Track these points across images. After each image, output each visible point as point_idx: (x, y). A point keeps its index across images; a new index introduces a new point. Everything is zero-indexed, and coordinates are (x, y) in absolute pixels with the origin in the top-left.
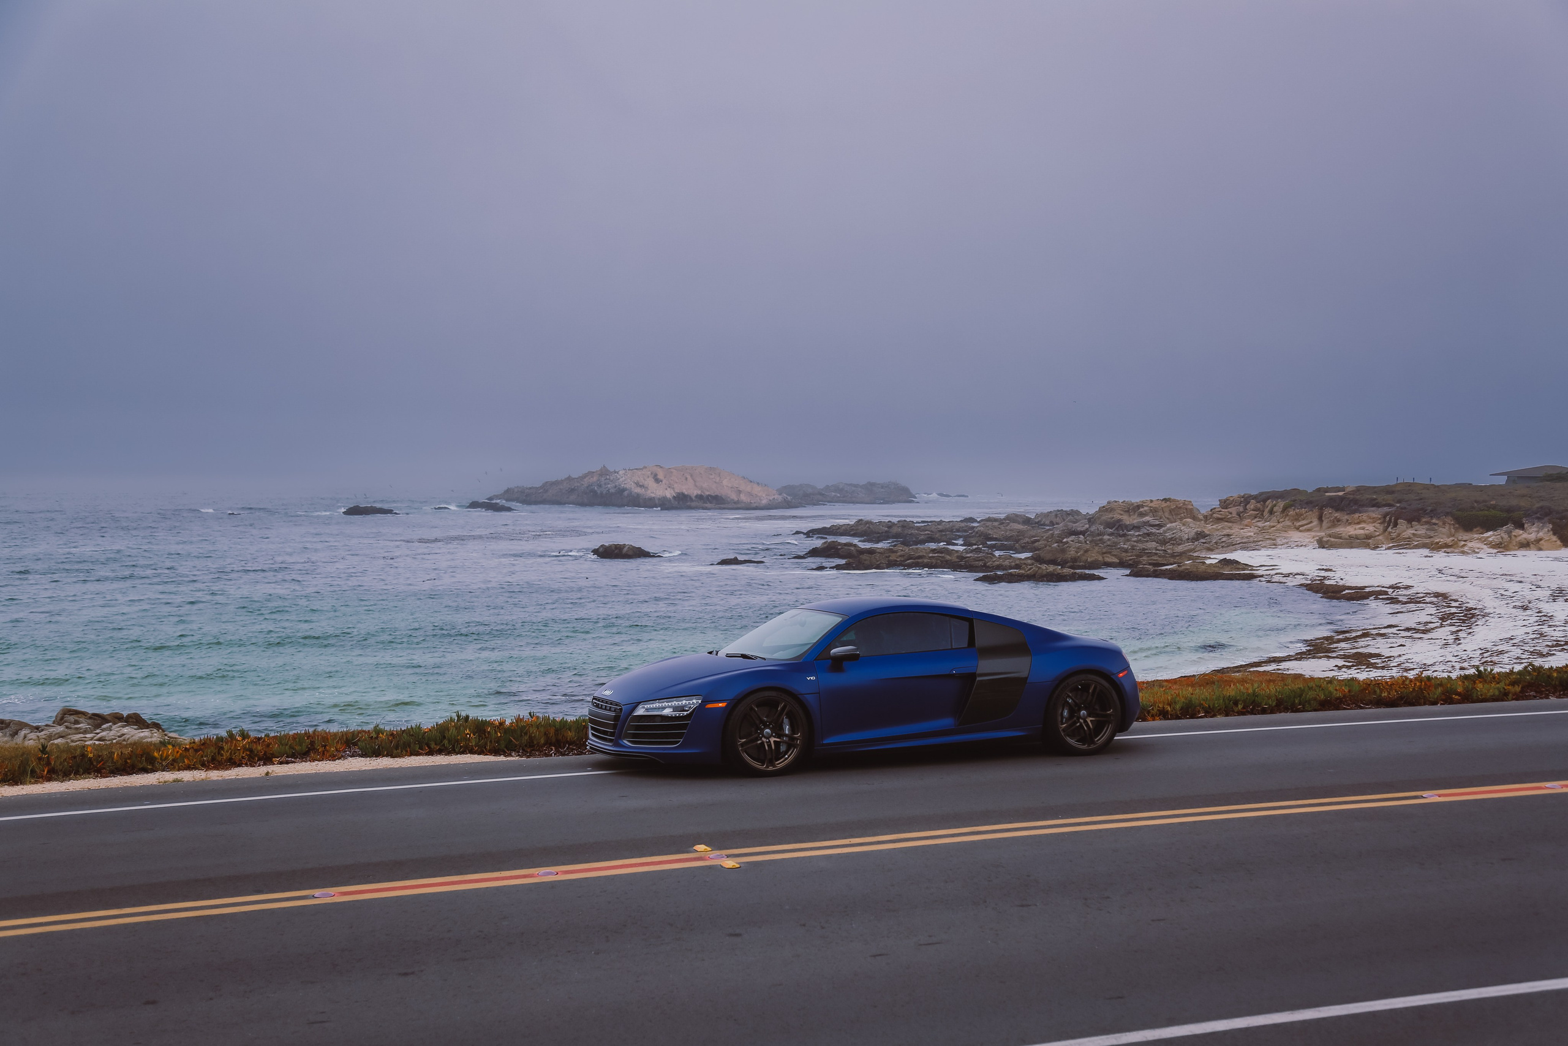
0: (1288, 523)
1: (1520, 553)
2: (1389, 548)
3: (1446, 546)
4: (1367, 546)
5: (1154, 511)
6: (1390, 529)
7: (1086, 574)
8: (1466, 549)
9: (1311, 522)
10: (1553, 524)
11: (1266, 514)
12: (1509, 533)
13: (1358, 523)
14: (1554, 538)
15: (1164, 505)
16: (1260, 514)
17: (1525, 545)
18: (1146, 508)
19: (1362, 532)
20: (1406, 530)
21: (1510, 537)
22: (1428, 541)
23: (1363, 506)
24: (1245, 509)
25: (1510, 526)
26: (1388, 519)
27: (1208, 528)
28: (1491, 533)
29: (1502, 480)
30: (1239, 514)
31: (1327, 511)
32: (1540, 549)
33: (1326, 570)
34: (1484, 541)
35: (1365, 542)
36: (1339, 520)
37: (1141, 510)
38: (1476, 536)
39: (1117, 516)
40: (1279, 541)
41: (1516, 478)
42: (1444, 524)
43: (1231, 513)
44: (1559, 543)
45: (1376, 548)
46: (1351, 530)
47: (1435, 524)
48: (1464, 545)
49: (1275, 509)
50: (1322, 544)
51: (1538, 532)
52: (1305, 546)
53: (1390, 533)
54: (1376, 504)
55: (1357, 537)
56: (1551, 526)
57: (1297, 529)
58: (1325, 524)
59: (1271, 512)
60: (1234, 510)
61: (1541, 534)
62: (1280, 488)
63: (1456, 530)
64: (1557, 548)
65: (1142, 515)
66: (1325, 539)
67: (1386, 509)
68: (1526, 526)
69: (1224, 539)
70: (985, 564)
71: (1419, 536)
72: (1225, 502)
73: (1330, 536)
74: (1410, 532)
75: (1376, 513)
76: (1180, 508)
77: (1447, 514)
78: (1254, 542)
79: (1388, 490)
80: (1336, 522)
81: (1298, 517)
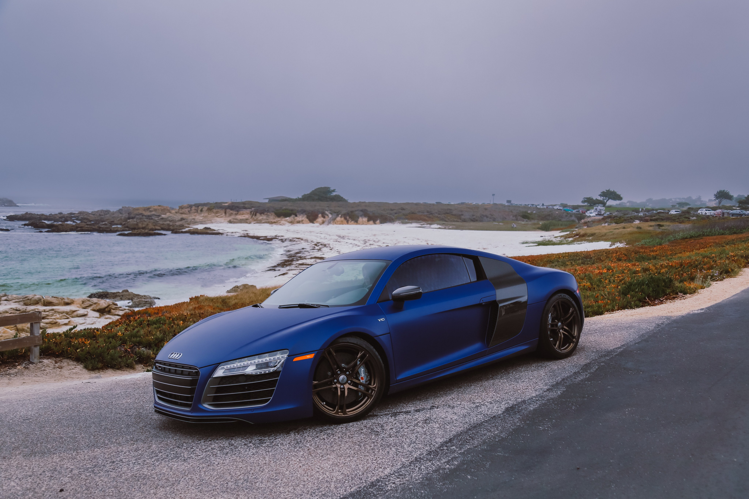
0: (213, 214)
1: (298, 225)
2: (254, 223)
3: (275, 222)
4: (247, 223)
5: (155, 210)
6: (253, 217)
7: (155, 233)
8: (281, 223)
9: (222, 214)
10: (307, 215)
11: (199, 211)
12: (294, 218)
13: (243, 214)
14: (307, 220)
15: (159, 208)
16: (197, 211)
17: (299, 222)
18: (152, 209)
19: (244, 218)
20: (260, 217)
21: (294, 219)
22: (267, 221)
23: (241, 208)
24: (191, 210)
25: (293, 216)
26: (252, 213)
27: (184, 216)
28: (288, 218)
29: (267, 201)
30: (189, 211)
31: (228, 210)
32: (303, 223)
33: (246, 231)
34: (286, 221)
35: (245, 221)
36: (232, 214)
37: (151, 209)
38: (283, 219)
39: (140, 212)
40: (213, 221)
41: (271, 200)
42: (272, 215)
43: (186, 211)
44: (308, 221)
45: (250, 223)
46: (239, 217)
47: (269, 215)
48: (280, 222)
49: (203, 210)
50: (230, 222)
51: (302, 218)
52: (223, 223)
53: (254, 218)
54: (245, 208)
55: (243, 220)
56: (306, 216)
57: (217, 217)
58: (227, 215)
59: (201, 211)
60: (187, 210)
61: (303, 219)
62: (202, 202)
63: (275, 217)
64: (307, 223)
65: (151, 211)
66: (232, 220)
67: (250, 210)
68: (298, 216)
69: (193, 220)
70: (111, 230)
71: (264, 219)
72: (181, 207)
73: (233, 219)
74: (261, 218)
75: (248, 211)
76: (165, 209)
77: (272, 211)
78: (204, 221)
79: (244, 203)
80: (231, 214)
81: (217, 212)
